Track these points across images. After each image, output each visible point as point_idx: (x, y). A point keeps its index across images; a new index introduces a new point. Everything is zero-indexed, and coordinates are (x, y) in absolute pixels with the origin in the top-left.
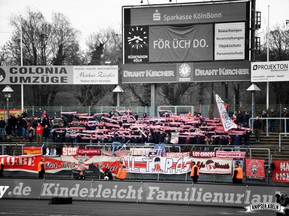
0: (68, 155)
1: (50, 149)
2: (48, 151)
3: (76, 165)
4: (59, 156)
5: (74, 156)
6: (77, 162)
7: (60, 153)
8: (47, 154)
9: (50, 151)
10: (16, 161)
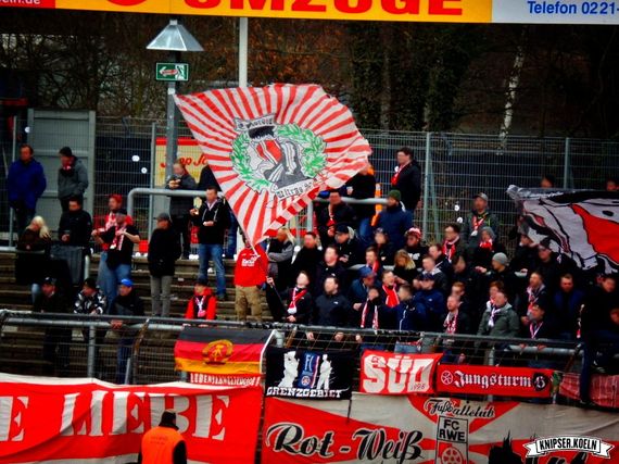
0: (385, 394)
1: (300, 357)
2: (291, 365)
3: (429, 444)
4: (346, 396)
5: (417, 400)
6: (431, 430)
7: (348, 378)
8: (287, 383)
9: (300, 368)
10: (135, 413)
